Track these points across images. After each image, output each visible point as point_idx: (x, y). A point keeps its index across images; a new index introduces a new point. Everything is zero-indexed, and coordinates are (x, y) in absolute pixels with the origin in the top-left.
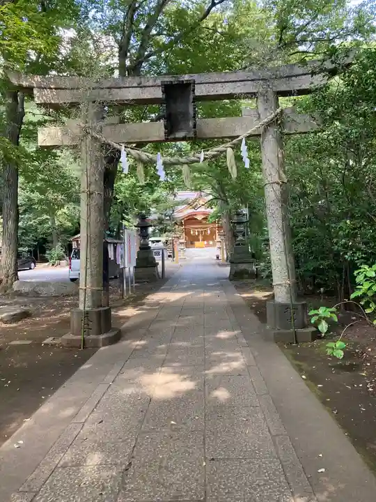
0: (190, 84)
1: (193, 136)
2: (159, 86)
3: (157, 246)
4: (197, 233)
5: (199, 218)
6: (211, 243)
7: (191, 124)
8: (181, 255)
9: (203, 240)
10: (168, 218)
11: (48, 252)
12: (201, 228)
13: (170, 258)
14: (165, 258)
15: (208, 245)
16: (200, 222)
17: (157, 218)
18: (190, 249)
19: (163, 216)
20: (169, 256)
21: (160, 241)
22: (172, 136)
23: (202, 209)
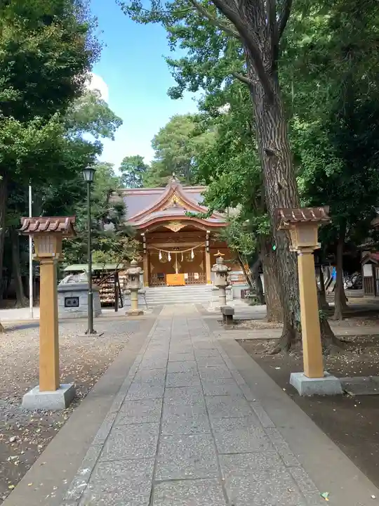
3: (73, 283)
4: (170, 259)
5: (176, 227)
6: (197, 276)
8: (134, 304)
9: (181, 271)
12: (178, 248)
15: (191, 281)
16: (176, 237)
18: (156, 289)
21: (81, 272)
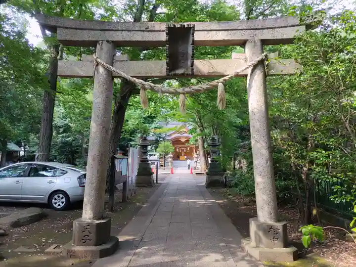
0: (191, 28)
1: (191, 73)
2: (163, 31)
3: (153, 158)
4: (180, 151)
5: (183, 140)
7: (189, 63)
8: (169, 165)
9: (184, 155)
10: (162, 139)
11: (77, 160)
12: (183, 147)
13: (162, 167)
14: (159, 167)
16: (183, 143)
17: (154, 139)
18: (176, 161)
19: (159, 138)
20: (162, 166)
21: (155, 155)
22: (173, 73)
23: (186, 135)
